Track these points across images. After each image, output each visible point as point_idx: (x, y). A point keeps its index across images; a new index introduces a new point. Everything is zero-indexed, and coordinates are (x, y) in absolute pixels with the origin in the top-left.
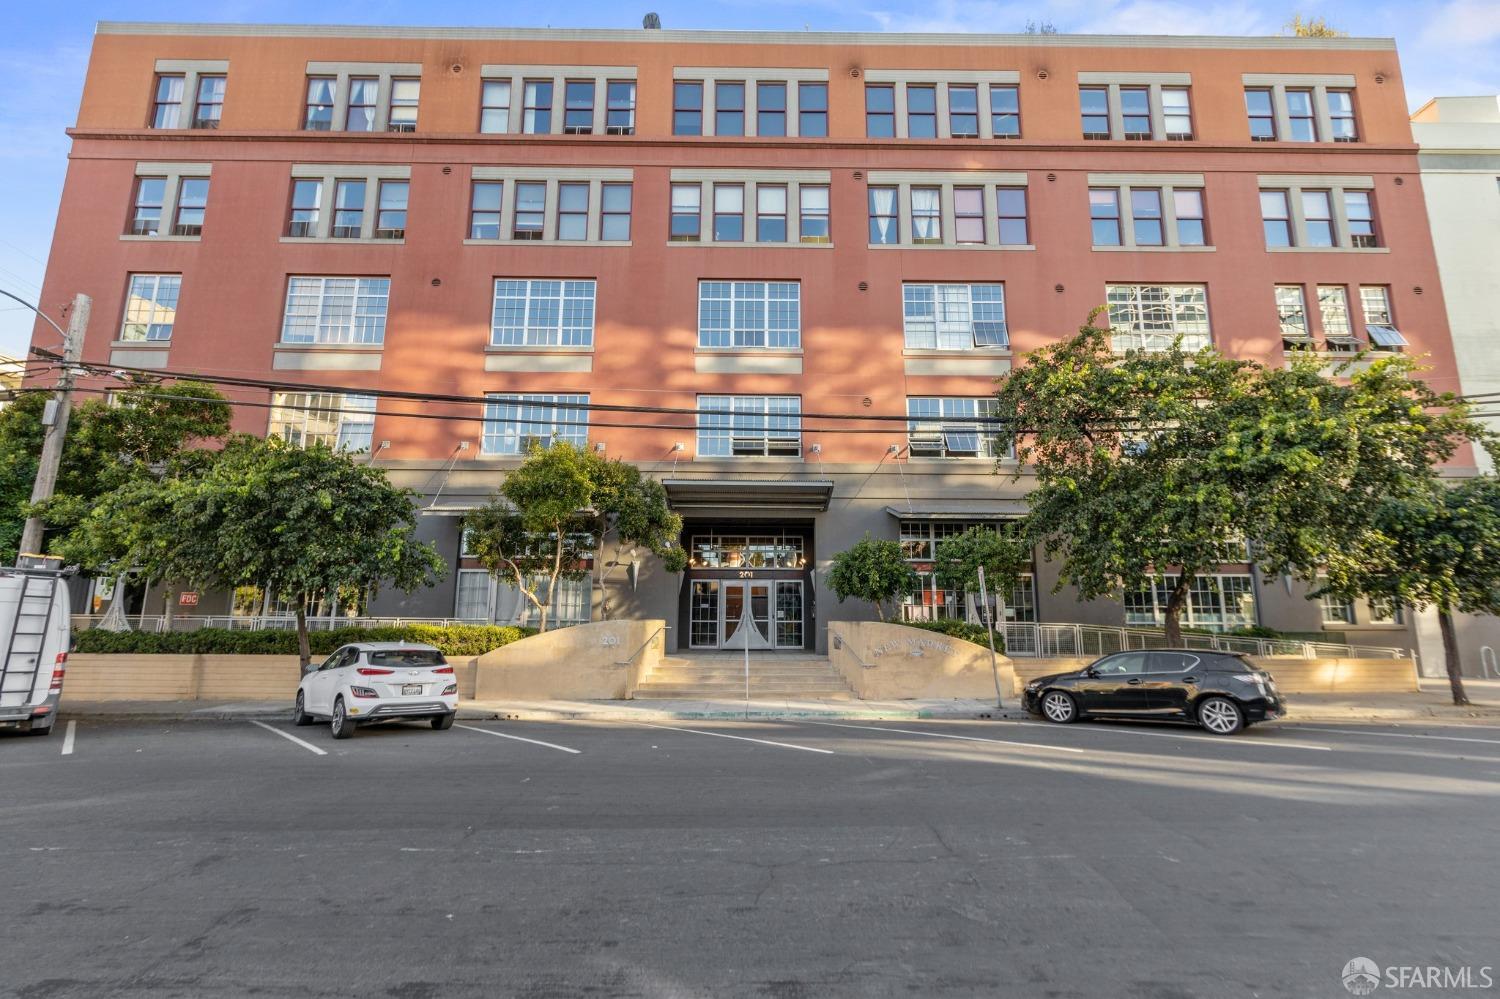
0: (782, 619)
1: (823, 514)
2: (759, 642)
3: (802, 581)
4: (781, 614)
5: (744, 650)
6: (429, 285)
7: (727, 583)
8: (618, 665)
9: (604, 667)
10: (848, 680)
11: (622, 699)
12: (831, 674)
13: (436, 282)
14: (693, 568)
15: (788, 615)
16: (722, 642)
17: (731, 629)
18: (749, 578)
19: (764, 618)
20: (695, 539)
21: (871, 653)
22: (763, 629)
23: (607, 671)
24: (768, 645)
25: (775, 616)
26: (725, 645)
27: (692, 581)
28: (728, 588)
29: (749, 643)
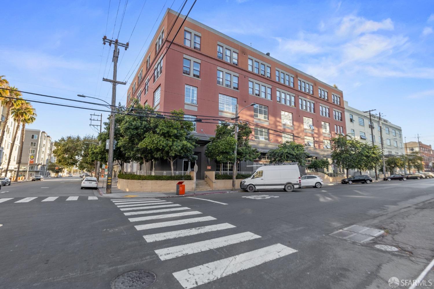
6: (244, 102)
13: (245, 102)
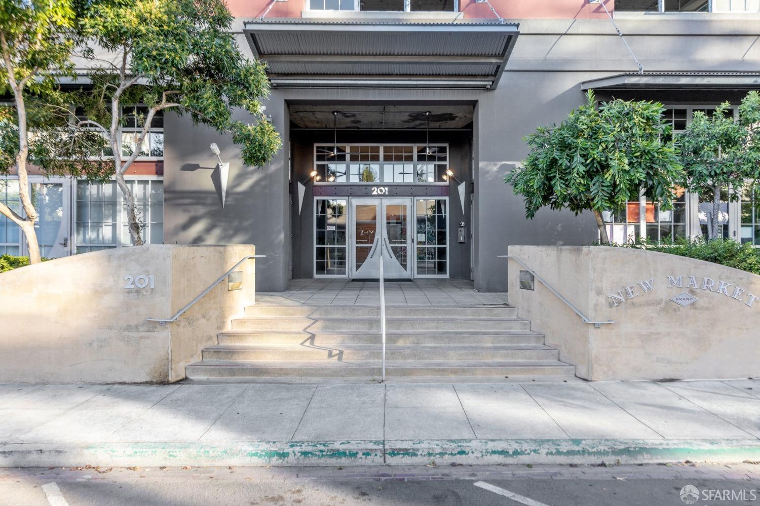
0: (424, 243)
1: (490, 94)
2: (397, 272)
3: (447, 198)
4: (422, 238)
5: (377, 280)
7: (356, 202)
8: (153, 325)
9: (128, 328)
10: (549, 341)
11: (164, 383)
12: (517, 329)
14: (315, 183)
15: (429, 240)
16: (351, 270)
17: (362, 255)
18: (384, 195)
19: (401, 243)
20: (318, 148)
21: (602, 300)
22: (401, 254)
23: (135, 335)
24: (406, 274)
25: (414, 240)
26: (356, 274)
27: (316, 198)
28: (358, 207)
29: (384, 272)
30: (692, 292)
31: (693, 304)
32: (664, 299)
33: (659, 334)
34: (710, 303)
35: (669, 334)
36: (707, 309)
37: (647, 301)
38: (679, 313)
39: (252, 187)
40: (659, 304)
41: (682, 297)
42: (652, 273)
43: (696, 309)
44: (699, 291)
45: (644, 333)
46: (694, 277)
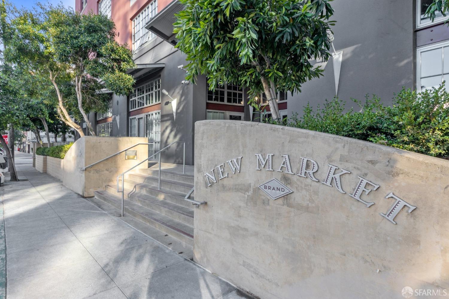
30: (286, 179)
31: (286, 197)
32: (252, 185)
33: (246, 230)
34: (311, 201)
35: (256, 234)
36: (307, 209)
37: (236, 185)
38: (268, 207)
39: (183, 108)
40: (247, 190)
41: (271, 184)
42: (241, 150)
43: (289, 205)
44: (295, 178)
45: (233, 225)
46: (287, 157)
